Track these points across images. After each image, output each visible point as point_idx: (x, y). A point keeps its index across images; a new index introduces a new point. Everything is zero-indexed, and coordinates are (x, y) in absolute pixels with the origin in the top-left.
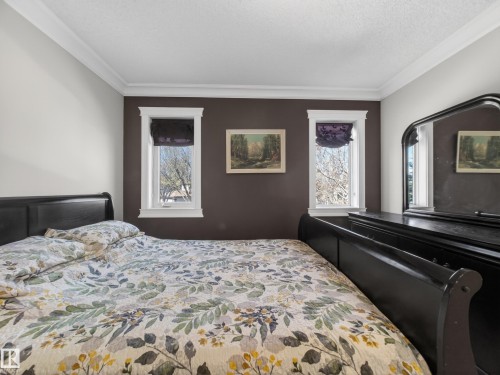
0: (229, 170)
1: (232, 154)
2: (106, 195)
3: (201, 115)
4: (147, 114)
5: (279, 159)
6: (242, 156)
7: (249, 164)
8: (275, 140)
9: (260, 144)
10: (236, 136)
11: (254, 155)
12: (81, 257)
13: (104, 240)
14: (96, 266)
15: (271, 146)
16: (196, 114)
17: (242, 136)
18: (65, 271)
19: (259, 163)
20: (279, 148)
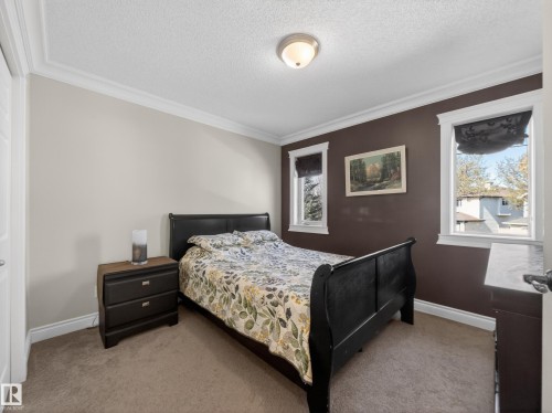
0: (349, 193)
1: (351, 178)
2: (267, 214)
3: (327, 148)
4: (294, 155)
5: (399, 179)
6: (360, 179)
7: (369, 185)
8: (394, 159)
9: (378, 166)
10: (354, 161)
11: (372, 177)
12: (239, 245)
13: (252, 239)
14: (244, 250)
15: (391, 165)
16: (323, 148)
17: (360, 160)
18: (230, 249)
19: (377, 185)
20: (399, 166)
